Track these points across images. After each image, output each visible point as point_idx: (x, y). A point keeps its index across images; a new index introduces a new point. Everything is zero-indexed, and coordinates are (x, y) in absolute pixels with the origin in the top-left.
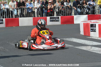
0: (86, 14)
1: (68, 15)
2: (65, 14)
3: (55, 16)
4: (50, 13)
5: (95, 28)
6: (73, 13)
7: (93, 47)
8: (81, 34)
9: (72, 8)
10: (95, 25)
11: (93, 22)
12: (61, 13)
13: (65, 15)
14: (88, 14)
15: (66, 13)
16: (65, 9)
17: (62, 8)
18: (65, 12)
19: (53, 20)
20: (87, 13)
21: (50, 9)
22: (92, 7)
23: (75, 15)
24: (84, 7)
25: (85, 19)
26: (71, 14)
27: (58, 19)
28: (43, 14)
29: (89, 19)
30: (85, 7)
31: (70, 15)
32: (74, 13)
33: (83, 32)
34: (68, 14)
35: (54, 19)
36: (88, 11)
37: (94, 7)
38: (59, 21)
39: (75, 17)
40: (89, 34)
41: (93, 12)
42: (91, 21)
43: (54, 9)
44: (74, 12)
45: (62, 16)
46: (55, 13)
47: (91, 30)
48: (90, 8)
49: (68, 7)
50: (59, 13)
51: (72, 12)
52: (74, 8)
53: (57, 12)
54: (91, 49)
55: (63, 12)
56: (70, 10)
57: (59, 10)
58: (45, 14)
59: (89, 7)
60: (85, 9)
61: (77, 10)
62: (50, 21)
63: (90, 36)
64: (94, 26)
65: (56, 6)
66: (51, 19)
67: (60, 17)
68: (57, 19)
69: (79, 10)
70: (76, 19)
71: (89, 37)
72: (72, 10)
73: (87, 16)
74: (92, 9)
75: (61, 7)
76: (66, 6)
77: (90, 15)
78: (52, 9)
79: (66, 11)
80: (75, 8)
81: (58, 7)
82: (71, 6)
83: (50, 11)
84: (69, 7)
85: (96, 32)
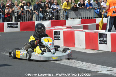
0: (49, 20)
1: (29, 21)
2: (24, 19)
3: (14, 22)
4: (8, 18)
5: (59, 36)
6: (34, 19)
9: (33, 12)
10: (59, 32)
11: (58, 29)
12: (20, 19)
13: (24, 21)
14: (51, 20)
16: (25, 14)
17: (22, 12)
18: (24, 17)
19: (11, 27)
21: (8, 13)
22: (56, 11)
23: (36, 20)
24: (46, 12)
25: (48, 25)
26: (32, 19)
27: (17, 25)
29: (53, 25)
30: (48, 11)
31: (31, 21)
34: (29, 19)
35: (12, 25)
36: (51, 16)
37: (58, 12)
38: (18, 28)
41: (58, 17)
42: (55, 28)
43: (12, 13)
44: (35, 17)
45: (22, 21)
46: (14, 18)
47: (55, 38)
48: (53, 13)
49: (28, 11)
50: (18, 18)
51: (33, 17)
52: (35, 13)
53: (15, 17)
55: (22, 17)
56: (31, 14)
57: (18, 14)
59: (52, 11)
60: (47, 14)
61: (38, 15)
62: (8, 28)
64: (59, 34)
65: (14, 10)
66: (9, 26)
67: (19, 23)
68: (16, 25)
69: (41, 15)
72: (33, 15)
73: (50, 21)
74: (55, 14)
75: (20, 11)
76: (26, 11)
77: (53, 20)
78: (10, 13)
79: (26, 15)
80: (37, 13)
81: (17, 11)
82: (32, 11)
83: (8, 15)
84: (30, 11)
85: (60, 40)
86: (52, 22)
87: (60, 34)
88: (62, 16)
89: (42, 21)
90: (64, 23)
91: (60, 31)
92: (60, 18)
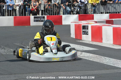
0: (76, 14)
1: (56, 14)
2: (51, 13)
3: (40, 15)
5: (87, 30)
7: (83, 53)
8: (71, 37)
12: (47, 12)
13: (51, 15)
15: (53, 12)
16: (52, 7)
17: (49, 6)
18: (51, 11)
19: (38, 20)
20: (78, 13)
23: (64, 14)
24: (74, 6)
26: (59, 13)
27: (44, 19)
28: (26, 13)
29: (80, 19)
30: (76, 5)
31: (58, 15)
32: (62, 12)
33: (74, 34)
34: (56, 12)
35: (39, 19)
36: (78, 10)
37: (86, 6)
39: (64, 16)
40: (81, 37)
44: (62, 10)
45: (48, 15)
47: (83, 33)
48: (81, 7)
51: (60, 11)
53: (42, 11)
54: (82, 55)
55: (49, 11)
58: (28, 12)
59: (80, 5)
60: (75, 8)
62: (34, 21)
63: (81, 40)
66: (36, 19)
67: (46, 16)
68: (42, 19)
69: (68, 8)
70: (65, 19)
71: (79, 41)
72: (60, 9)
73: (77, 15)
75: (47, 5)
77: (81, 14)
85: (88, 34)
86: (79, 16)
87: (88, 29)
88: (90, 10)
89: (69, 15)
90: (92, 18)
91: (88, 26)
92: (87, 12)
